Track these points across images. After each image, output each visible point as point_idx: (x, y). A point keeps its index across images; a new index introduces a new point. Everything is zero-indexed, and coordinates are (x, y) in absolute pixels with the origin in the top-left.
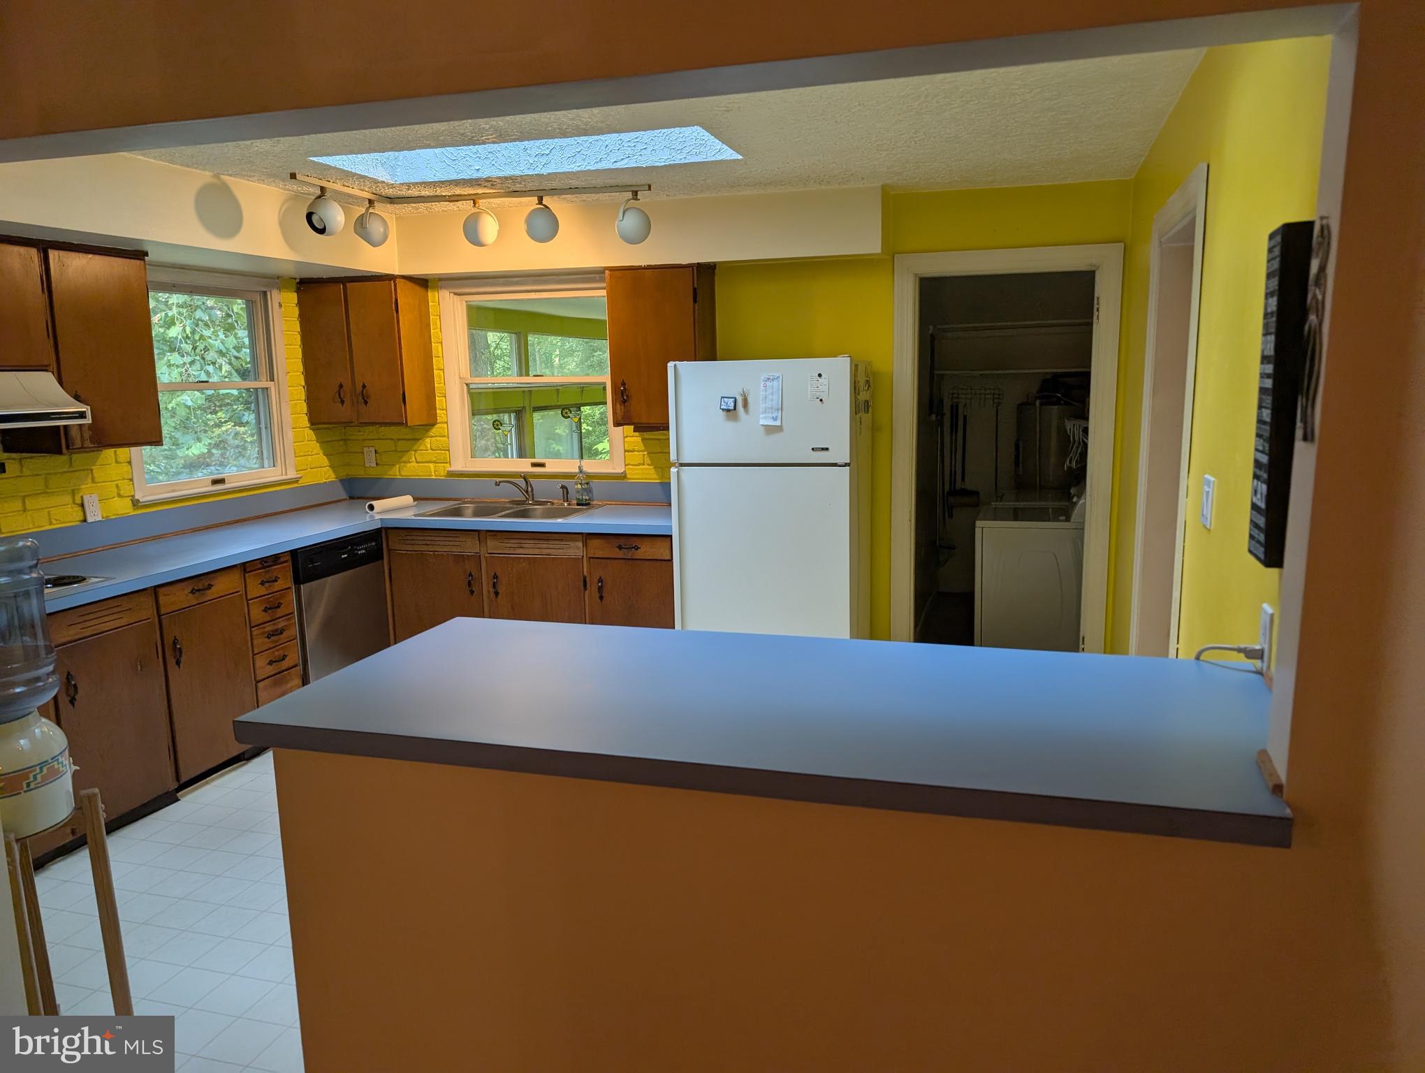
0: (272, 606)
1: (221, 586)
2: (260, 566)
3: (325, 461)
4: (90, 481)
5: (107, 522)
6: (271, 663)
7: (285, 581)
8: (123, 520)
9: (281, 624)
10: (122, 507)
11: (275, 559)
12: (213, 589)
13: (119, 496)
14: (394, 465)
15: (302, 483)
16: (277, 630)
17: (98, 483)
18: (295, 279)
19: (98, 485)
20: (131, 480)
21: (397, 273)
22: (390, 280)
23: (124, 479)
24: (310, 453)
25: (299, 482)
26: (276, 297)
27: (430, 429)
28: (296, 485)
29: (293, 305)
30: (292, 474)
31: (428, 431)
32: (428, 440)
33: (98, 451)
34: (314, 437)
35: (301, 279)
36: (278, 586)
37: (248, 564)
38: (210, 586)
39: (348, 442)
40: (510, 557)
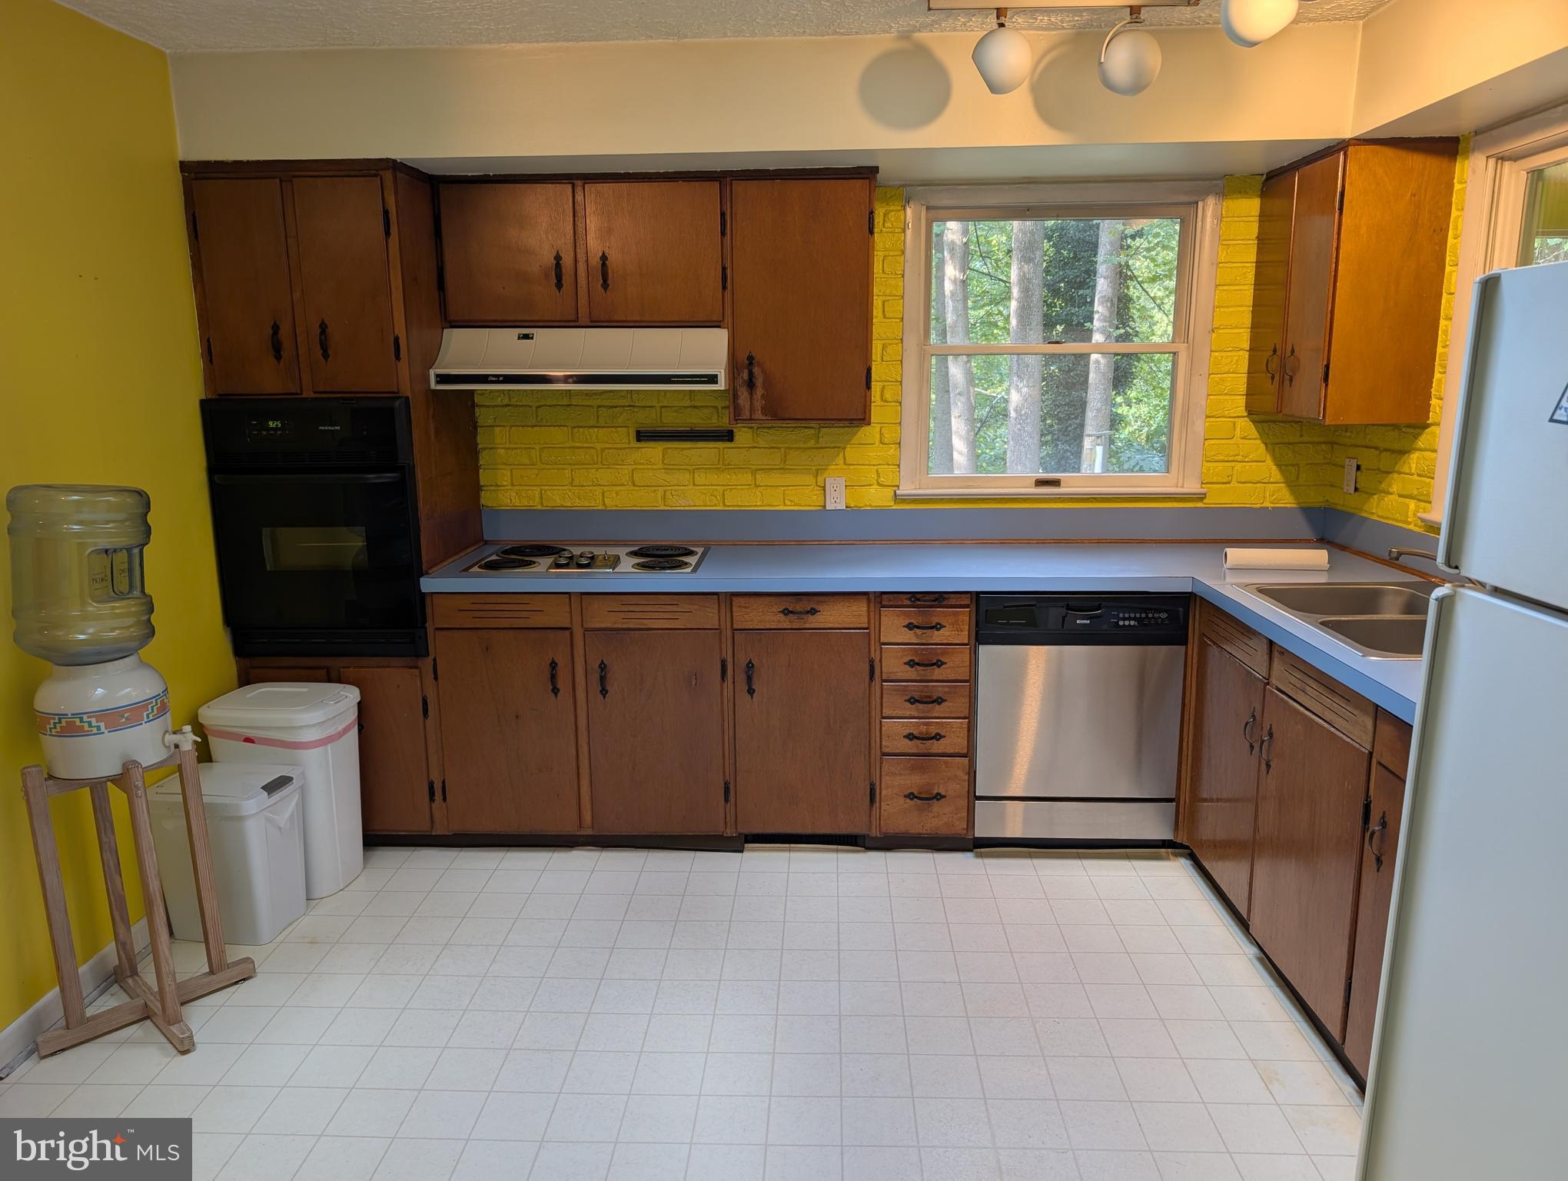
0: (926, 661)
1: (831, 616)
2: (908, 602)
3: (1276, 474)
4: (842, 462)
5: (851, 513)
6: (910, 737)
7: (955, 629)
8: (880, 513)
9: (939, 689)
10: (877, 497)
11: (938, 598)
12: (818, 616)
13: (879, 484)
14: (1375, 494)
15: (1210, 501)
16: (930, 697)
17: (850, 465)
18: (1263, 175)
19: (851, 467)
20: (899, 465)
22: (1339, 151)
23: (888, 465)
24: (1239, 458)
25: (1204, 501)
26: (1209, 209)
27: (1420, 434)
28: (1200, 505)
29: (1251, 219)
30: (1192, 486)
31: (1416, 437)
32: (1415, 456)
33: (857, 426)
34: (1254, 433)
35: (1268, 173)
36: (937, 636)
38: (813, 612)
39: (1335, 446)
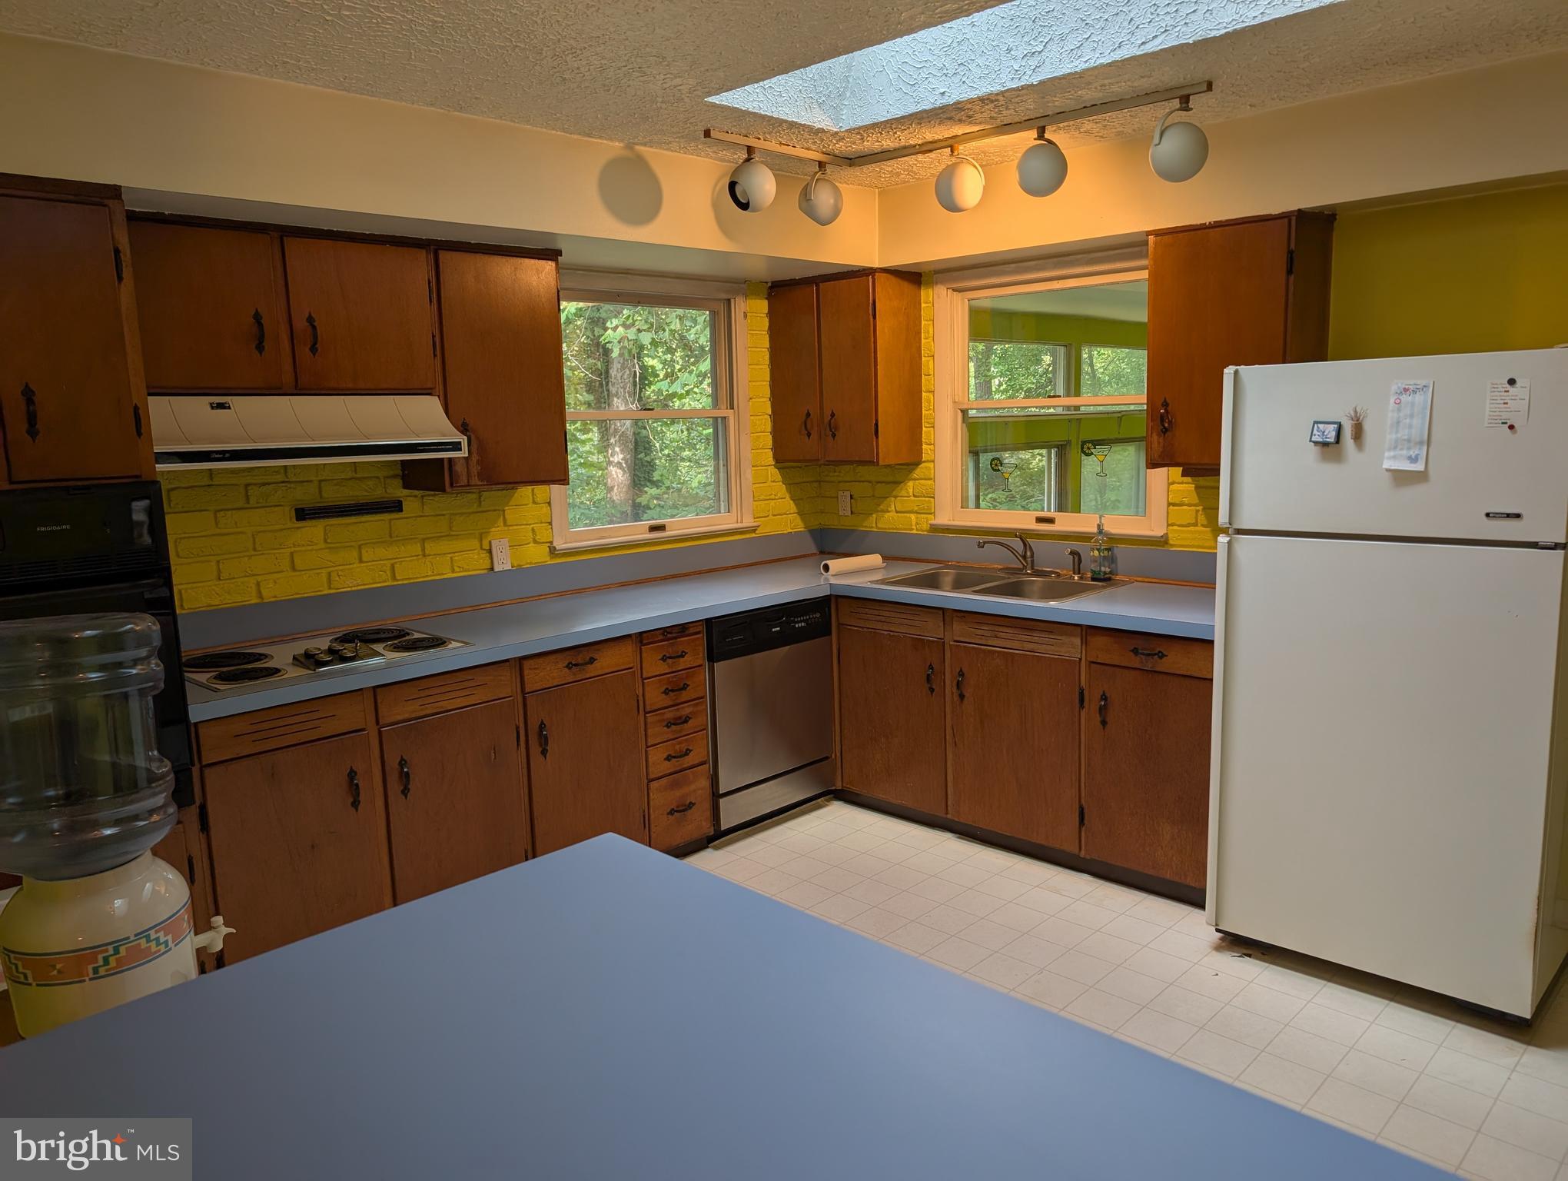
0: (675, 688)
1: (607, 661)
2: (661, 637)
3: (792, 506)
4: (502, 524)
5: (518, 571)
6: (668, 758)
7: (695, 655)
8: (539, 569)
9: (686, 710)
10: (537, 555)
11: (683, 629)
12: (596, 664)
13: (535, 542)
14: (872, 514)
15: (761, 532)
16: (680, 718)
17: (510, 526)
18: (767, 283)
19: (511, 528)
20: (550, 523)
21: (876, 265)
22: (868, 275)
23: (541, 523)
24: (773, 497)
25: (757, 532)
26: (740, 306)
27: (914, 469)
28: (754, 535)
29: (762, 315)
30: (748, 522)
31: (911, 471)
32: (911, 484)
33: (513, 489)
34: (780, 478)
35: (772, 282)
36: (684, 663)
37: (645, 635)
38: (592, 661)
39: (822, 483)
40: (981, 649)
